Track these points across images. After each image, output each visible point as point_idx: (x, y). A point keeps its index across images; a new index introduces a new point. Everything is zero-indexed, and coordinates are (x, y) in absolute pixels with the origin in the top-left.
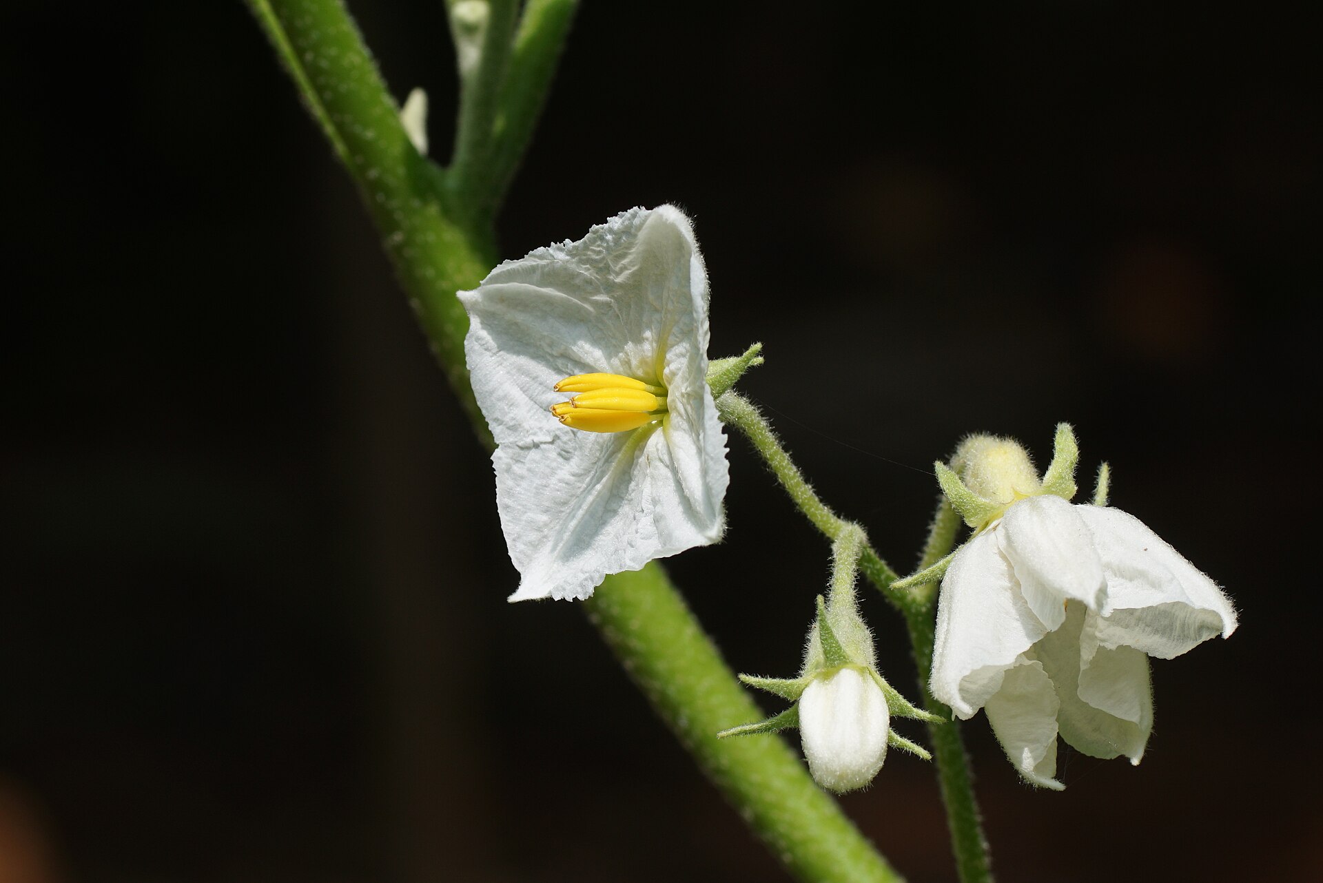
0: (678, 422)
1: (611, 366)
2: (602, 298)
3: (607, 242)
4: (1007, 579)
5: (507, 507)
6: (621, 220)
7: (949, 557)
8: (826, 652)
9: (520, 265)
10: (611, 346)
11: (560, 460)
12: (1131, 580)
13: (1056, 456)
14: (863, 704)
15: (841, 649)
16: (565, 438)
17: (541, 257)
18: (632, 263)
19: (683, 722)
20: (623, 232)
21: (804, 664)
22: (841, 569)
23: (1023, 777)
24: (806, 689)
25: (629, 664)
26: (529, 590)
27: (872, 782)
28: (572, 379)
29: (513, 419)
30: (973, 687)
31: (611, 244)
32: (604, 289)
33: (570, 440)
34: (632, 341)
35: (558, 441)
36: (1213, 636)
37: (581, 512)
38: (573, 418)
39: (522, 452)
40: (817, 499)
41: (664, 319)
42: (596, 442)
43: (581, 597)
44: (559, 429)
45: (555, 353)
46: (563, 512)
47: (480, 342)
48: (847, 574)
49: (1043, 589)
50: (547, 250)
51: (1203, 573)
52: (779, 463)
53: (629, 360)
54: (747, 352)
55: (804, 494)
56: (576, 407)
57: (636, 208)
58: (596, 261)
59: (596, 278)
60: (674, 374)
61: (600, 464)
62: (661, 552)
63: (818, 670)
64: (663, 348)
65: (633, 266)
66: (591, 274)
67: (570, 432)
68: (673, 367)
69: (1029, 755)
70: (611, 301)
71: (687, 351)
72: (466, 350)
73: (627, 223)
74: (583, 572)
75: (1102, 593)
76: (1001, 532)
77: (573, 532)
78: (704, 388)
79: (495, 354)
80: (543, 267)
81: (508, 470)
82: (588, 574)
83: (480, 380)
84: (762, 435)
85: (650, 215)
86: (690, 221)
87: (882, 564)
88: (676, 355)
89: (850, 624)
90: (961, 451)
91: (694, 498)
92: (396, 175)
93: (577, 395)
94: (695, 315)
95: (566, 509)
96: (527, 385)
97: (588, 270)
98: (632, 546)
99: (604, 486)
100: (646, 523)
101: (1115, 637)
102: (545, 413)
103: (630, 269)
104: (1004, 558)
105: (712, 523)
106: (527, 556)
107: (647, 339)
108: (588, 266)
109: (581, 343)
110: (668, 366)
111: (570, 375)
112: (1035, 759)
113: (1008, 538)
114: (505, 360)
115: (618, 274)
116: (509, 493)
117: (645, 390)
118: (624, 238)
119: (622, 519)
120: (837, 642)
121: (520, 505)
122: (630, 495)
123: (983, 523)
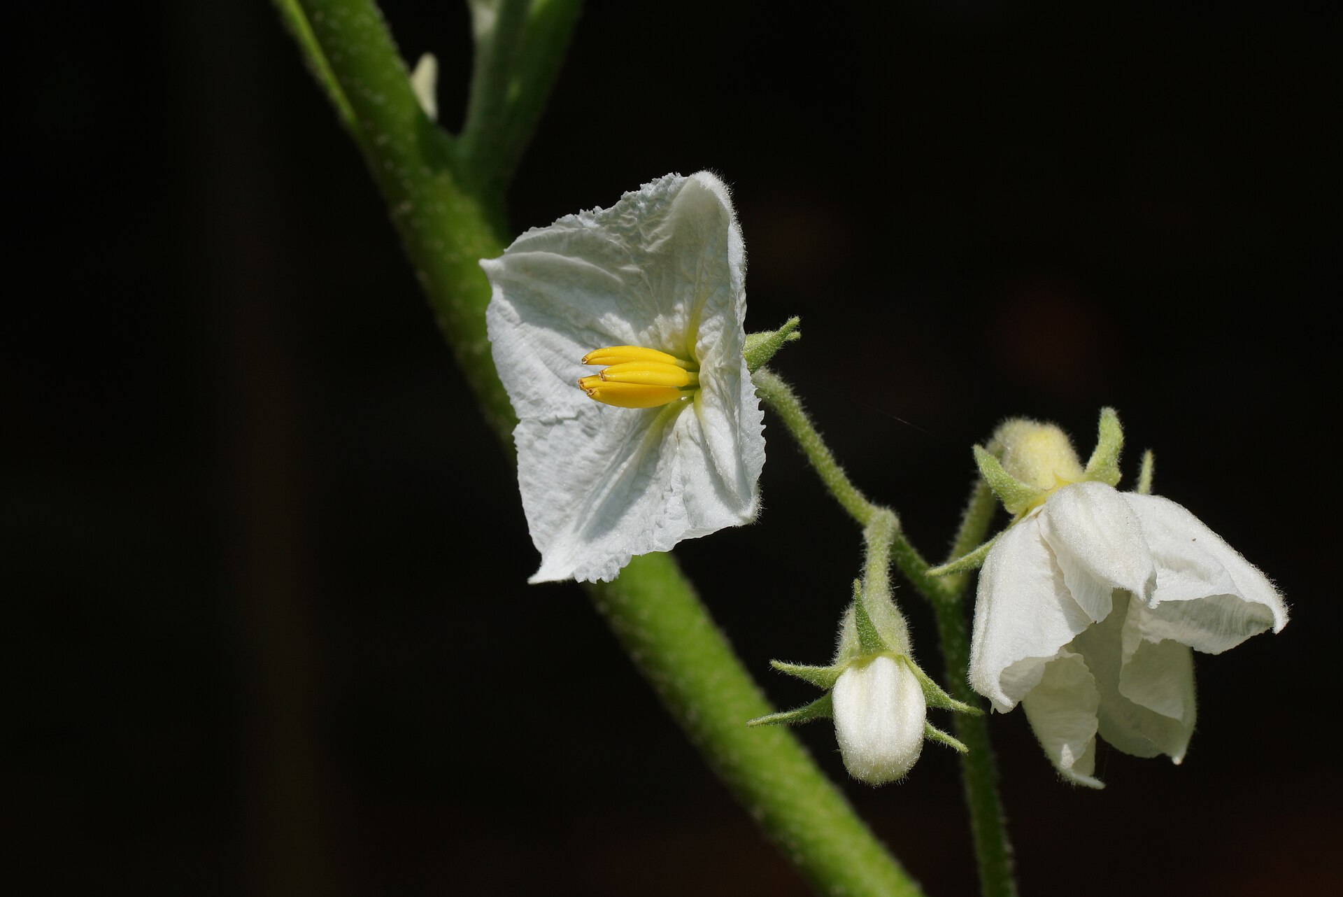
0: (711, 398)
1: (640, 339)
2: (632, 268)
3: (640, 209)
4: (1049, 569)
5: (528, 485)
6: (654, 187)
7: (987, 545)
8: (861, 639)
9: (546, 234)
10: (641, 320)
11: (584, 436)
12: (1178, 571)
13: (1101, 441)
14: (899, 694)
15: (877, 635)
16: (590, 414)
17: (569, 225)
18: (664, 232)
19: (692, 716)
20: (657, 199)
21: (838, 652)
22: (874, 555)
23: (1060, 775)
24: (841, 677)
25: (637, 655)
26: (551, 570)
27: (907, 774)
28: (596, 353)
29: (536, 393)
30: (1012, 679)
31: (644, 212)
32: (635, 259)
33: (595, 416)
34: (664, 313)
35: (583, 417)
36: (1262, 630)
37: (606, 492)
38: (601, 392)
39: (544, 428)
40: (848, 482)
41: (697, 291)
42: (622, 418)
43: (606, 579)
44: (583, 404)
45: (580, 326)
46: (585, 491)
47: (502, 312)
48: (881, 560)
49: (1088, 578)
50: (576, 217)
51: (1253, 565)
52: (811, 443)
53: (659, 333)
54: (784, 327)
55: (835, 477)
56: (605, 380)
57: (671, 175)
58: (626, 229)
59: (626, 247)
60: (706, 348)
61: (627, 441)
62: (693, 532)
63: (853, 658)
64: (695, 321)
65: (666, 235)
66: (621, 243)
67: (595, 407)
68: (706, 340)
69: (1069, 751)
70: (641, 272)
71: (721, 324)
72: (488, 321)
73: (661, 189)
74: (608, 553)
75: (1151, 584)
76: (1043, 518)
77: (597, 512)
78: (740, 363)
79: (517, 325)
80: (571, 235)
81: (530, 446)
82: (612, 556)
83: (502, 353)
84: (794, 414)
85: (686, 181)
86: (727, 189)
87: (913, 552)
88: (710, 328)
89: (884, 611)
90: (999, 435)
91: (727, 477)
92: (406, 141)
93: (606, 369)
94: (732, 286)
95: (591, 488)
96: (551, 358)
97: (617, 238)
98: (660, 527)
99: (631, 465)
100: (674, 502)
101: (1157, 630)
102: (569, 387)
103: (662, 239)
104: (1046, 546)
105: (747, 503)
106: (549, 536)
107: (679, 312)
108: (618, 235)
109: (609, 315)
110: (701, 339)
111: (596, 348)
112: (1074, 755)
113: (1052, 526)
114: (528, 332)
115: (649, 243)
116: (531, 471)
117: (676, 365)
118: (658, 206)
119: (648, 499)
120: (874, 628)
121: (541, 482)
122: (658, 474)
123: (1023, 510)
